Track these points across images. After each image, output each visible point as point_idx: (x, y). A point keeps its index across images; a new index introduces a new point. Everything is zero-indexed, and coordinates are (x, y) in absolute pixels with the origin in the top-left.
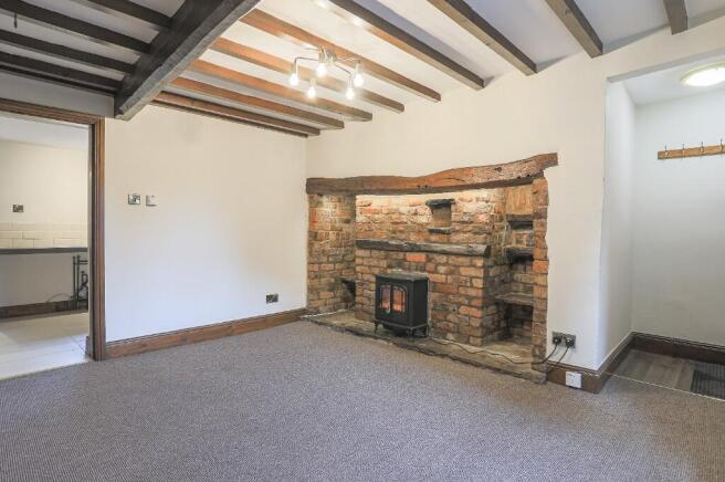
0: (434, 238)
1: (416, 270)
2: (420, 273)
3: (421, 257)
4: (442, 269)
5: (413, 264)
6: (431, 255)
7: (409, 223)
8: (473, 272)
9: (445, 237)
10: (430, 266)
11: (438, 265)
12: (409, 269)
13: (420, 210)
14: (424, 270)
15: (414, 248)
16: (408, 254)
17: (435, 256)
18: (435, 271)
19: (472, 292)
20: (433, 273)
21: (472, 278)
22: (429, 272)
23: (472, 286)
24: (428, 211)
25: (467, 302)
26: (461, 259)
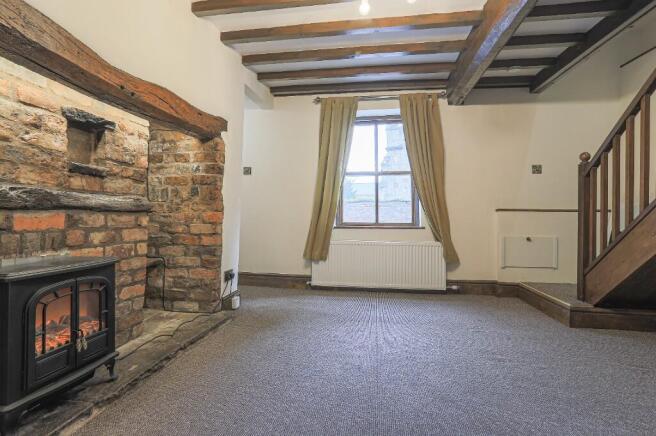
0: (77, 181)
1: (43, 249)
2: (48, 255)
3: (56, 220)
4: (97, 237)
5: (30, 236)
6: (77, 215)
7: (16, 143)
8: (139, 235)
9: (95, 182)
10: (75, 235)
11: (89, 231)
12: (21, 251)
13: (51, 124)
14: (63, 245)
15: (42, 202)
16: (17, 215)
17: (84, 215)
18: (86, 243)
19: (137, 263)
20: (80, 247)
21: (136, 242)
22: (71, 247)
23: (137, 255)
24: (64, 127)
25: (129, 279)
26: (125, 218)
